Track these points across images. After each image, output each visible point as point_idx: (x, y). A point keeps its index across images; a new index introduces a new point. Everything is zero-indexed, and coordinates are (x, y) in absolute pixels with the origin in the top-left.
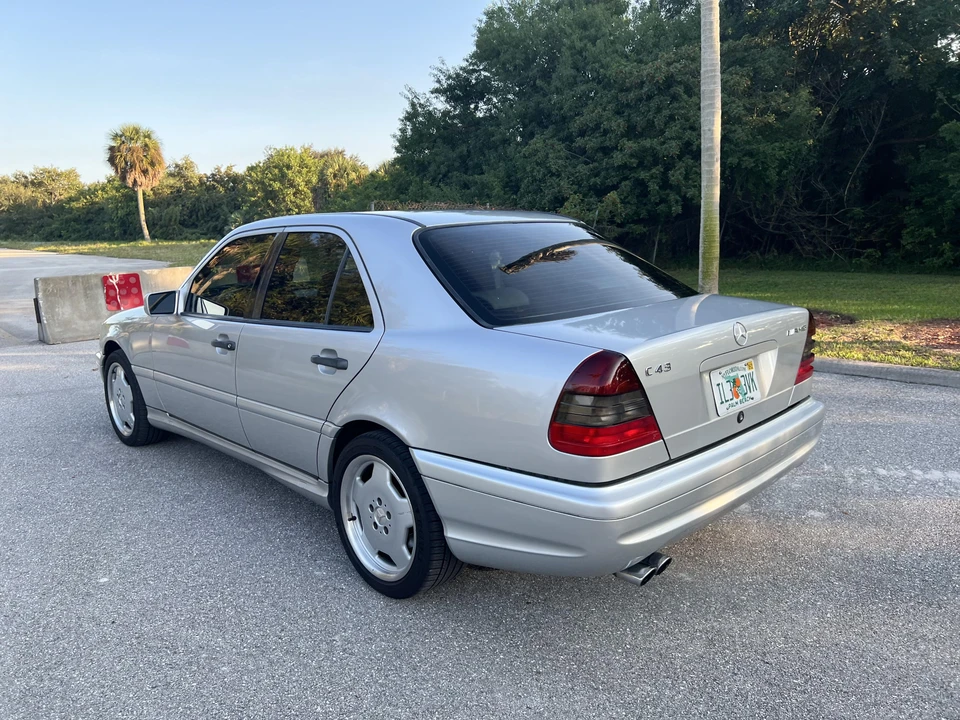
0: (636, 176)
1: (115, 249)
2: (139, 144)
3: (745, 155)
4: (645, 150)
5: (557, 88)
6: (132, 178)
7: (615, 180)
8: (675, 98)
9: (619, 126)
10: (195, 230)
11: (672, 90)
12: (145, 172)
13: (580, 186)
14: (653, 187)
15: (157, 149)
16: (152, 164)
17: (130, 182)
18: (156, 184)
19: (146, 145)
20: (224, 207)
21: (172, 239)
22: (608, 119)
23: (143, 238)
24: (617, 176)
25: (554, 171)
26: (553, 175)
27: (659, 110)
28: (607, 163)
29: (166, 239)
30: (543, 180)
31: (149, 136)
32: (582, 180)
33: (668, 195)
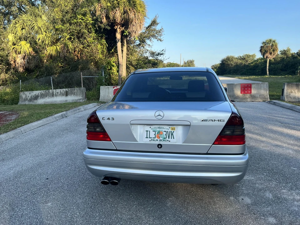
1: (257, 78)
2: (271, 45)
6: (266, 55)
10: (285, 72)
12: (271, 53)
15: (276, 46)
16: (274, 51)
17: (265, 57)
18: (274, 57)
19: (273, 45)
20: (298, 64)
21: (276, 75)
23: (266, 74)
29: (274, 75)
31: (274, 42)
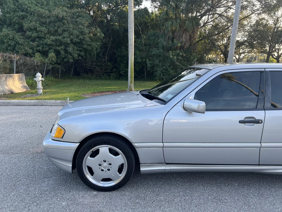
0: (55, 48)
3: (87, 45)
4: (56, 40)
5: (8, 12)
7: (47, 49)
8: (64, 24)
9: (45, 30)
11: (63, 21)
13: (33, 49)
14: (62, 52)
22: (39, 27)
24: (47, 47)
25: (20, 43)
26: (19, 44)
27: (59, 27)
28: (42, 43)
30: (15, 46)
32: (33, 47)
33: (67, 56)
